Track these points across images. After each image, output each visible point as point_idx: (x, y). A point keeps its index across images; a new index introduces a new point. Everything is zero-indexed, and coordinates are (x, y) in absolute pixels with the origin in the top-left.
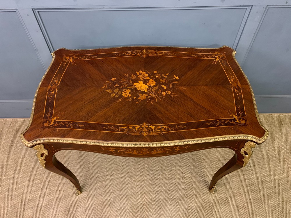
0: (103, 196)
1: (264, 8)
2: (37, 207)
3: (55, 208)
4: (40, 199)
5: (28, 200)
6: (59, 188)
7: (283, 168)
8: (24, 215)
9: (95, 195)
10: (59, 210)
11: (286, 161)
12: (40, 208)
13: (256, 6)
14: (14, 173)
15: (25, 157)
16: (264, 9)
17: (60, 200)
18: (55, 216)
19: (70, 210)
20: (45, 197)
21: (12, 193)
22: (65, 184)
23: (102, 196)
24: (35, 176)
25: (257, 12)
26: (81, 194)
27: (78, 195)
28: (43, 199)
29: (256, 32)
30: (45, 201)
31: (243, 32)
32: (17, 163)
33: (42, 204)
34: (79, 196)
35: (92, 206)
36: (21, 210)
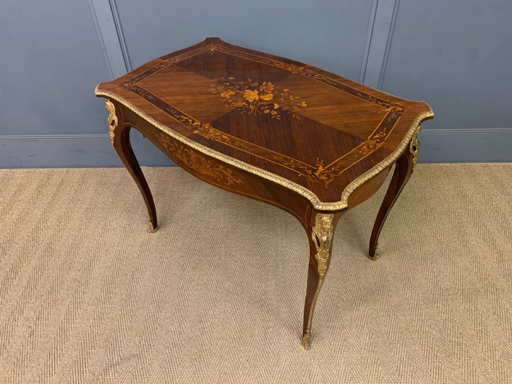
0: (185, 257)
2: (86, 270)
3: (113, 271)
4: (91, 260)
5: (73, 262)
6: (120, 247)
7: (455, 227)
8: (66, 279)
9: (173, 257)
10: (117, 273)
11: (460, 219)
12: (90, 271)
14: (55, 230)
15: (72, 213)
17: (120, 262)
18: (112, 279)
19: (134, 273)
20: (99, 258)
21: (51, 254)
22: (128, 245)
23: (182, 258)
24: (85, 234)
29: (392, 22)
30: (98, 263)
32: (60, 220)
33: (94, 266)
35: (167, 269)
36: (63, 272)
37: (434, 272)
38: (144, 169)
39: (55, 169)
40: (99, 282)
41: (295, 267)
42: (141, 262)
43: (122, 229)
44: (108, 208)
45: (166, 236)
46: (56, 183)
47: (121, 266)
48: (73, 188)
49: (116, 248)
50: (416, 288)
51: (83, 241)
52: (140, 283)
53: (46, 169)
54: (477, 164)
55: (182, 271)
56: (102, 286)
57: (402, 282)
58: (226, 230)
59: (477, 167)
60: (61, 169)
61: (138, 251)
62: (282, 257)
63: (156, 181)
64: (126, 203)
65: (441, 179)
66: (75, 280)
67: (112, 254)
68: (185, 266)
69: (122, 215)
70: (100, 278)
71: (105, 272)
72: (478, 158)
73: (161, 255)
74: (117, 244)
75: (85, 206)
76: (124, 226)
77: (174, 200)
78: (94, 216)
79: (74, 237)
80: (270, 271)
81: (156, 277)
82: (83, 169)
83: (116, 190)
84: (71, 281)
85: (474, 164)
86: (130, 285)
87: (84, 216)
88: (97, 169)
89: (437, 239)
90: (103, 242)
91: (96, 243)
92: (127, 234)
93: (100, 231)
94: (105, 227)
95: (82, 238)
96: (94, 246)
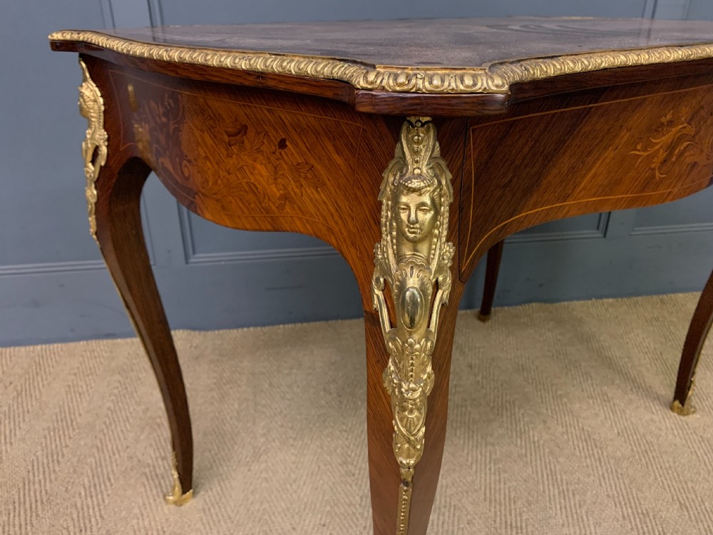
38: (180, 338)
44: (105, 423)
49: (135, 521)
51: (37, 515)
61: (199, 525)
69: (142, 437)
74: (136, 511)
75: (44, 425)
76: (150, 461)
78: (67, 446)
79: (11, 507)
82: (39, 347)
83: (119, 381)
87: (39, 448)
88: (72, 345)
90: (96, 509)
91: (75, 516)
92: (162, 481)
93: (86, 481)
94: (99, 470)
95: (34, 506)
96: (71, 524)
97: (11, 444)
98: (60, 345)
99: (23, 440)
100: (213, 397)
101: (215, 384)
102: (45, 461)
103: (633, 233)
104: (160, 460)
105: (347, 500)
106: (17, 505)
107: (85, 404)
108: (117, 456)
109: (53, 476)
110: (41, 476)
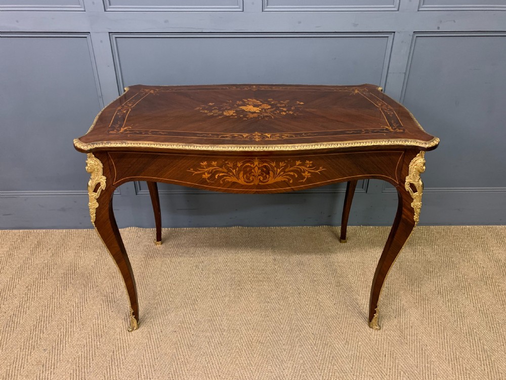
0: (178, 333)
1: (410, 35)
2: (54, 349)
3: (88, 350)
4: (62, 337)
5: (39, 338)
6: (99, 320)
8: (27, 362)
9: (164, 332)
10: (94, 353)
12: (59, 351)
13: (399, 32)
14: (21, 300)
15: (45, 279)
16: (412, 37)
17: (98, 339)
18: (86, 362)
19: (115, 353)
20: (72, 334)
21: (12, 329)
22: (110, 317)
23: (175, 333)
24: (58, 304)
25: (402, 42)
26: (138, 331)
27: (131, 331)
28: (67, 336)
29: (406, 71)
30: (70, 341)
31: (389, 72)
32: (30, 287)
33: (64, 345)
34: (133, 332)
35: (156, 348)
36: (24, 353)
37: (485, 351)
39: (32, 231)
40: (70, 365)
41: (315, 344)
42: (124, 338)
43: (104, 298)
45: (156, 306)
46: (31, 245)
47: (98, 343)
48: (49, 251)
50: (468, 372)
51: (54, 313)
52: (122, 365)
53: (21, 231)
54: (501, 227)
55: (175, 351)
56: (72, 371)
57: (449, 363)
58: (227, 299)
59: (502, 229)
60: (38, 231)
61: (121, 325)
62: (297, 333)
63: (147, 243)
64: (110, 268)
65: (466, 242)
66: (38, 363)
67: (89, 329)
68: (179, 344)
70: (70, 360)
71: (77, 352)
72: (501, 220)
73: (149, 330)
74: (96, 316)
75: (62, 271)
77: (166, 264)
78: (71, 283)
79: (44, 308)
80: (285, 351)
81: (142, 357)
82: (64, 231)
83: (99, 253)
84: (33, 365)
85: (498, 226)
86: (108, 370)
88: (80, 230)
89: (479, 310)
90: (79, 313)
91: (70, 315)
92: (109, 304)
93: (77, 300)
94: (83, 295)
95: (53, 309)
96: (68, 318)
97: (47, 279)
98: (74, 230)
99: (52, 278)
100: (142, 265)
101: (144, 258)
102: (61, 289)
103: (384, 191)
104: (110, 294)
105: (189, 321)
106: (46, 308)
107: (82, 263)
108: (92, 290)
109: (63, 296)
110: (58, 296)
